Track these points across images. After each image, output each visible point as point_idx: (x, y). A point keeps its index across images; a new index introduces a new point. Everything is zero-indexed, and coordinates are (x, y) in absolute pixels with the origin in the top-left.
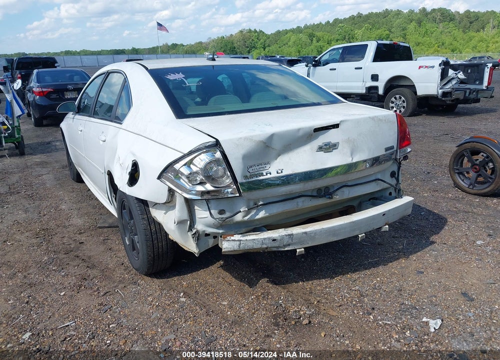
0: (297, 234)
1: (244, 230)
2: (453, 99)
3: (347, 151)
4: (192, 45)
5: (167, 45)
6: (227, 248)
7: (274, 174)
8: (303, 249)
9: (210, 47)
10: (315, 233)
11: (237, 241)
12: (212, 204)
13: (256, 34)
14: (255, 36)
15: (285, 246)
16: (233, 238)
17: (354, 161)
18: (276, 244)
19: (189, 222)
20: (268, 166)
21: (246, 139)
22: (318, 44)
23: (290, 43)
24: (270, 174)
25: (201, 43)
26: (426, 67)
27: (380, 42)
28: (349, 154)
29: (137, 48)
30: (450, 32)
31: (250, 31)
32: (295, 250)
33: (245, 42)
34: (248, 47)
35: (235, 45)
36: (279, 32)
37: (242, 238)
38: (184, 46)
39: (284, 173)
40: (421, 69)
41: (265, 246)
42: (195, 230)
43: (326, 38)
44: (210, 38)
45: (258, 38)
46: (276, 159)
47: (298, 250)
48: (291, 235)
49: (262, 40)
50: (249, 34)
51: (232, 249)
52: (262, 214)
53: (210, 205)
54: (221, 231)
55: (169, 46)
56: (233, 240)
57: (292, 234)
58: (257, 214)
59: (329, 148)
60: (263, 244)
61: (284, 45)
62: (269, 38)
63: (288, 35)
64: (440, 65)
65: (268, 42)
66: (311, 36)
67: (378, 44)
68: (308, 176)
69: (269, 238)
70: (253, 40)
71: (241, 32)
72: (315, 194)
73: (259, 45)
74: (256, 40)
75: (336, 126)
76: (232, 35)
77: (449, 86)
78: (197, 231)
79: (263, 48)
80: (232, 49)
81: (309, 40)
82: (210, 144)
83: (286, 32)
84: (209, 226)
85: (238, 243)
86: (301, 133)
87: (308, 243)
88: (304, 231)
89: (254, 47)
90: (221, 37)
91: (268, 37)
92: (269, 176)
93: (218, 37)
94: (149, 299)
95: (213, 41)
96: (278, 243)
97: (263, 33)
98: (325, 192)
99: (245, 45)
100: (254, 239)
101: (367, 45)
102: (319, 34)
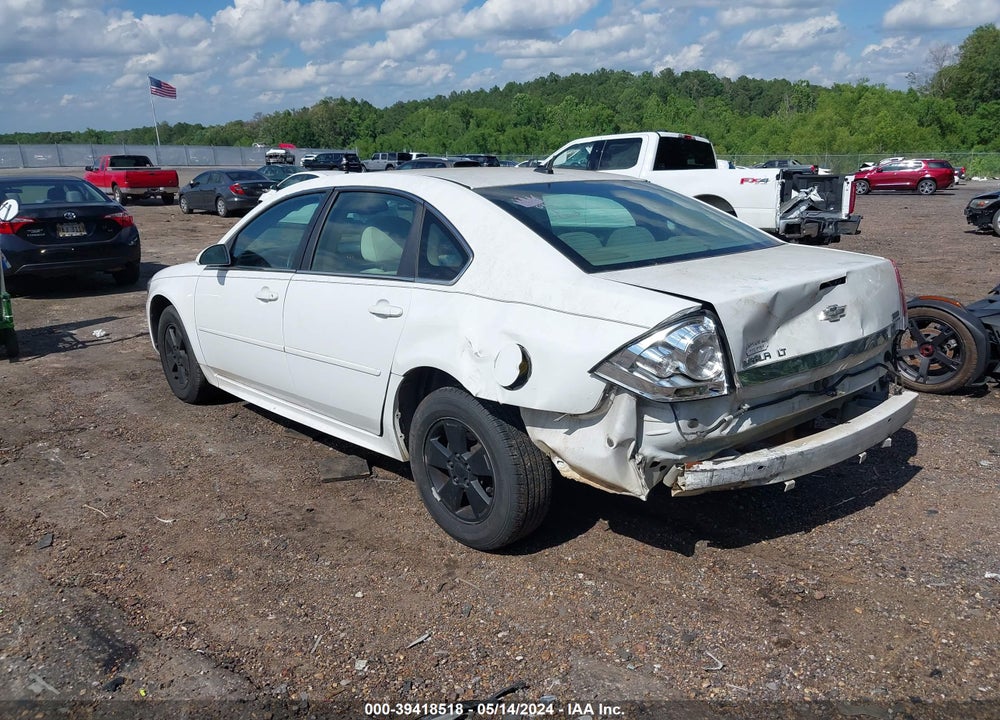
0: (790, 456)
1: (712, 454)
2: (802, 236)
3: (857, 319)
4: (222, 128)
5: (167, 125)
6: (692, 484)
7: (775, 358)
8: (793, 481)
9: (261, 133)
10: (812, 452)
11: (708, 471)
12: (681, 411)
13: (357, 109)
14: (356, 113)
15: (773, 476)
16: (701, 467)
17: (865, 335)
18: (761, 474)
19: (634, 442)
20: (766, 344)
21: (747, 301)
22: (481, 130)
23: (425, 128)
24: (769, 356)
25: (240, 123)
26: (754, 180)
27: (664, 134)
28: (859, 324)
29: (98, 130)
30: (718, 116)
31: (343, 101)
32: (782, 484)
33: (335, 123)
34: (340, 134)
35: (315, 129)
36: (400, 106)
37: (715, 467)
38: (203, 128)
39: (788, 356)
40: (745, 183)
41: (746, 478)
42: (640, 457)
43: (494, 120)
44: (259, 114)
45: (360, 117)
46: (774, 334)
47: (787, 483)
48: (783, 458)
49: (367, 122)
50: (341, 108)
51: (699, 486)
52: (747, 425)
53: (677, 412)
54: (680, 457)
55: (171, 129)
56: (702, 471)
57: (785, 456)
58: (739, 425)
59: (835, 314)
60: (745, 474)
61: (414, 131)
62: (381, 117)
63: (421, 111)
64: (778, 177)
65: (380, 125)
66: (466, 116)
67: (662, 140)
68: (811, 360)
69: (754, 464)
70: (350, 120)
71: (325, 103)
72: (812, 389)
73: (362, 130)
74: (356, 121)
75: (842, 280)
76: (305, 109)
77: (796, 213)
78: (644, 458)
79: (371, 136)
80: (308, 138)
81: (462, 123)
82: (692, 310)
83: (415, 106)
84: (665, 449)
85: (709, 474)
86: (807, 291)
87: (801, 471)
88: (800, 450)
89: (353, 134)
90: (285, 114)
91: (380, 114)
92: (768, 361)
93: (277, 113)
94: (529, 587)
95: (266, 120)
96: (765, 472)
97: (371, 106)
98: (824, 387)
99: (335, 130)
100: (734, 468)
101: (640, 141)
102: (482, 111)
